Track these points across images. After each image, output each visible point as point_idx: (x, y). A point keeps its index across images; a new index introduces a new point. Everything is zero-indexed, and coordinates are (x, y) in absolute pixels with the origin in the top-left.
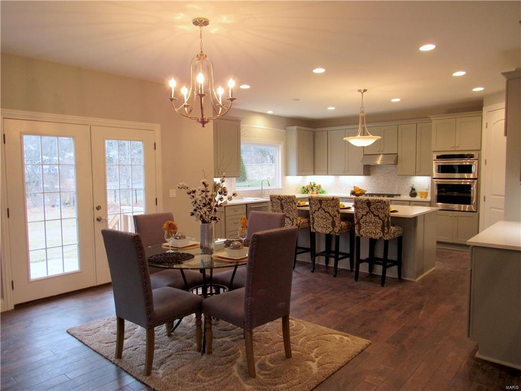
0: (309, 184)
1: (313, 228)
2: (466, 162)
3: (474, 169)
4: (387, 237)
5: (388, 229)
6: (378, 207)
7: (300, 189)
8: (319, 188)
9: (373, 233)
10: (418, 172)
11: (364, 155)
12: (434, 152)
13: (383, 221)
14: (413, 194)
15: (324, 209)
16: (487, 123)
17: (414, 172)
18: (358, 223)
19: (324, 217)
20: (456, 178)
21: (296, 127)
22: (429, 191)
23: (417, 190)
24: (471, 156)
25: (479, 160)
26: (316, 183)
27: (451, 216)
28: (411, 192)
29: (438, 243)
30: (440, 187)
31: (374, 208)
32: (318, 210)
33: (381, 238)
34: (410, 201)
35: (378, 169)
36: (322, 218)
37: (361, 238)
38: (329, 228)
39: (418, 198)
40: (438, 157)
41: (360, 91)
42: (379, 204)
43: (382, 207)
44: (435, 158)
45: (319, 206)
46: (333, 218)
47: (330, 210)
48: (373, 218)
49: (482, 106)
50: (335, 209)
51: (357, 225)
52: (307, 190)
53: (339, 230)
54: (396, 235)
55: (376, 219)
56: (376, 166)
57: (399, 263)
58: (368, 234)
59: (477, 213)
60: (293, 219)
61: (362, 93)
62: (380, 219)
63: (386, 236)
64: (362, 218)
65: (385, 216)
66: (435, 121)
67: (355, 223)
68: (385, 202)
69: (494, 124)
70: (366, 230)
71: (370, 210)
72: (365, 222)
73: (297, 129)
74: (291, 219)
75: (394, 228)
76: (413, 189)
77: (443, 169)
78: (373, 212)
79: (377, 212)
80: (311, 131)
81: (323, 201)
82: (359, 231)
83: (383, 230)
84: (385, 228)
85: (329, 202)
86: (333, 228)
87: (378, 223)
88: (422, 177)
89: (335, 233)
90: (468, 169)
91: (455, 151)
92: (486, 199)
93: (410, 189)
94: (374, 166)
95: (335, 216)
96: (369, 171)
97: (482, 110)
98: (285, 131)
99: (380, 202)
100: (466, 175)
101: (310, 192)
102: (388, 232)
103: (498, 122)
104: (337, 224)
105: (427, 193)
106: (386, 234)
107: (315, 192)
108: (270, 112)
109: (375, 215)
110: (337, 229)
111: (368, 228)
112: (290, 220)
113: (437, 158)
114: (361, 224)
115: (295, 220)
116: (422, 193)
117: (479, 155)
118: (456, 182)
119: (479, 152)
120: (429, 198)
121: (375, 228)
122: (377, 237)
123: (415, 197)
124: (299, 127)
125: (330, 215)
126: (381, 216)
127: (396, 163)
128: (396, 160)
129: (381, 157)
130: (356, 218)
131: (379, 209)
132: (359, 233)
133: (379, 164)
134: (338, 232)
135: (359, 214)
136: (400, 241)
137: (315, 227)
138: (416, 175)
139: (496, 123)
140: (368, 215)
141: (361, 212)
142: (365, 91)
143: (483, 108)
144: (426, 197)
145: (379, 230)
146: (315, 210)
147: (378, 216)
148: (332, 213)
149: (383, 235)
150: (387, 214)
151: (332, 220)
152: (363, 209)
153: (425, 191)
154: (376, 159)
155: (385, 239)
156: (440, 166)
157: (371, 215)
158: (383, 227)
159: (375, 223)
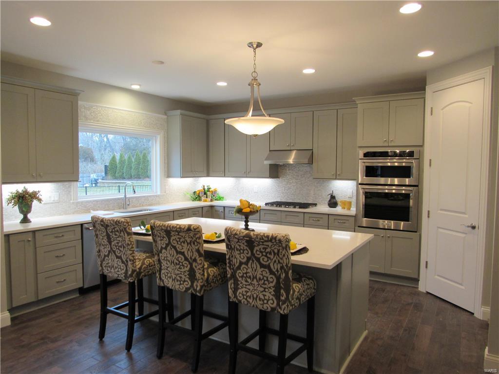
0: (201, 188)
1: (160, 278)
2: (402, 162)
3: (414, 171)
4: (284, 310)
5: (288, 293)
6: (268, 250)
7: (189, 195)
8: (214, 193)
9: (260, 299)
10: (339, 174)
11: (270, 151)
12: (360, 147)
13: (278, 278)
14: (333, 203)
15: (175, 247)
16: (432, 108)
17: (333, 175)
18: (233, 276)
19: (175, 261)
20: (392, 185)
21: (179, 111)
22: (354, 201)
23: (339, 199)
24: (411, 154)
25: (420, 159)
26: (211, 187)
27: (383, 237)
28: (330, 201)
30: (368, 195)
31: (261, 252)
32: (166, 248)
33: (273, 309)
34: (328, 215)
35: (289, 170)
36: (173, 262)
37: (239, 304)
38: (185, 281)
39: (339, 210)
40: (366, 155)
41: (250, 45)
42: (270, 244)
43: (276, 251)
44: (361, 155)
45: (166, 241)
46: (191, 265)
47: (185, 248)
48: (259, 270)
49: (425, 85)
50: (195, 248)
51: (232, 281)
52: (199, 196)
53: (202, 287)
54: (303, 299)
55: (264, 273)
56: (286, 166)
58: (251, 301)
59: (418, 233)
60: (127, 262)
61: (255, 49)
62: (271, 272)
63: (283, 307)
64: (239, 268)
65: (282, 268)
66: (362, 105)
67: (229, 276)
68: (280, 241)
69: (442, 109)
70: (247, 292)
71: (253, 254)
72: (245, 276)
73: (181, 114)
74: (124, 260)
75: (299, 285)
76: (333, 197)
77: (371, 171)
78: (258, 260)
79: (266, 259)
80: (204, 119)
81: (173, 233)
82: (235, 292)
83: (277, 295)
84: (282, 291)
85: (183, 234)
86: (192, 283)
87: (267, 280)
88: (343, 181)
89: (195, 290)
90: (405, 172)
91: (389, 146)
92: (430, 215)
93: (329, 196)
94: (284, 165)
95: (195, 260)
96: (278, 172)
97: (425, 90)
98: (166, 117)
99: (271, 241)
100: (407, 181)
101: (203, 198)
102: (287, 298)
103: (450, 106)
104: (198, 275)
105: (350, 203)
106: (284, 302)
107: (209, 199)
108: (136, 87)
109: (262, 266)
110: (198, 285)
111: (251, 288)
112: (123, 262)
113: (364, 157)
114: (238, 280)
115: (129, 263)
116: (344, 203)
117: (421, 154)
118: (388, 189)
119: (420, 148)
120: (353, 211)
121: (263, 289)
122: (267, 307)
123: (335, 207)
124: (183, 112)
125: (186, 259)
126: (275, 267)
127: (311, 161)
128: (310, 158)
129: (294, 154)
130: (230, 267)
131: (270, 253)
132: (236, 296)
133: (292, 163)
134: (201, 290)
135: (234, 261)
136: (311, 306)
137: (163, 276)
138: (336, 179)
139: (446, 106)
140: (249, 265)
141: (238, 256)
142: (259, 45)
143: (427, 87)
144: (349, 209)
145: (269, 294)
146: (162, 248)
147: (268, 267)
148: (189, 255)
149: (278, 304)
150: (284, 265)
151: (189, 266)
152: (241, 251)
153: (348, 200)
154: (288, 157)
155: (282, 312)
156: (367, 167)
157: (256, 265)
158: (277, 289)
159: (262, 280)
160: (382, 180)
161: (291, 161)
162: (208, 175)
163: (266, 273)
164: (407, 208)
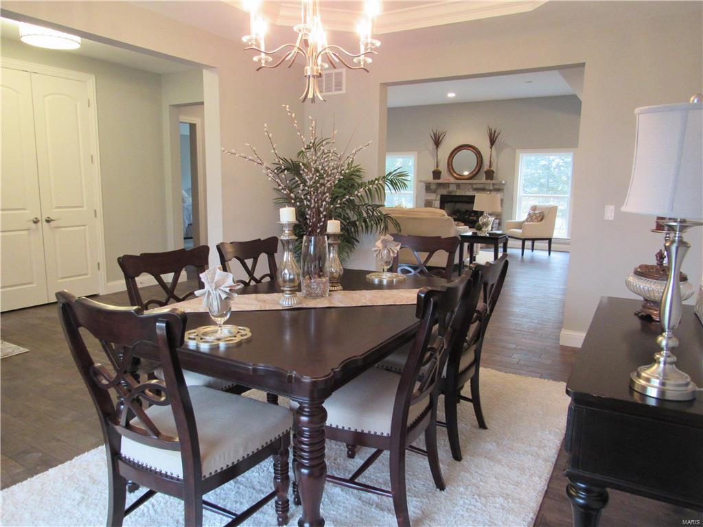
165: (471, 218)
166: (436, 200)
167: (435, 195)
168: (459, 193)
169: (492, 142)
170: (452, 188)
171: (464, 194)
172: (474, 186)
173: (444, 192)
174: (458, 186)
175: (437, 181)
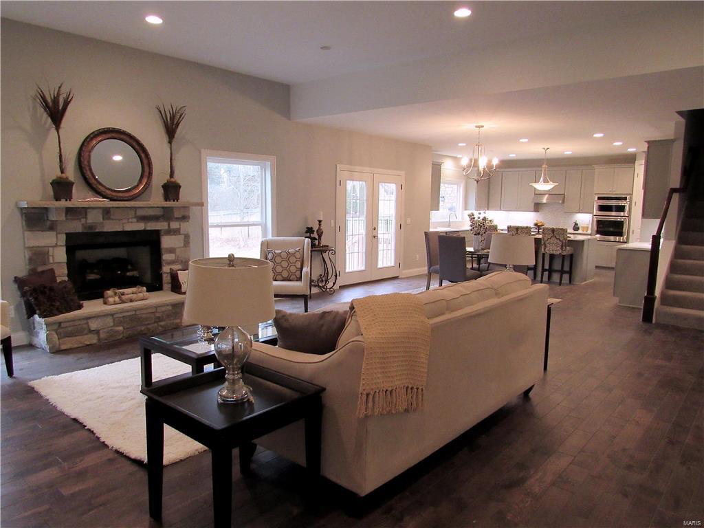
2: (621, 203)
3: (627, 208)
4: (564, 253)
5: (566, 248)
9: (554, 251)
11: (535, 194)
12: (595, 194)
13: (563, 243)
14: (576, 228)
17: (578, 210)
18: (545, 244)
20: (613, 216)
22: (590, 227)
23: (580, 225)
24: (625, 199)
25: (630, 201)
27: (607, 246)
28: (574, 226)
29: (597, 267)
30: (599, 222)
31: (557, 234)
33: (560, 254)
35: (544, 207)
37: (545, 254)
39: (580, 231)
41: (544, 148)
43: (562, 233)
44: (596, 199)
45: (515, 232)
51: (544, 246)
54: (570, 253)
56: (543, 204)
57: (570, 273)
58: (551, 252)
59: (627, 243)
61: (546, 150)
62: (560, 241)
64: (547, 240)
65: (564, 239)
66: (598, 170)
67: (542, 244)
68: (564, 229)
70: (550, 249)
71: (553, 235)
72: (550, 243)
75: (570, 247)
76: (576, 224)
77: (602, 208)
78: (555, 237)
79: (558, 236)
81: (519, 229)
82: (545, 249)
83: (562, 249)
84: (564, 247)
85: (524, 230)
87: (559, 244)
88: (584, 214)
90: (621, 209)
91: (612, 194)
92: (634, 232)
93: (574, 224)
96: (538, 208)
97: (635, 163)
99: (561, 230)
100: (622, 214)
102: (565, 250)
105: (588, 228)
109: (557, 239)
111: (552, 247)
113: (598, 199)
116: (583, 228)
117: (631, 198)
118: (612, 219)
119: (631, 196)
120: (589, 231)
121: (556, 247)
122: (557, 253)
123: (577, 230)
126: (561, 239)
127: (563, 202)
128: (563, 199)
130: (543, 241)
131: (560, 234)
132: (545, 251)
135: (545, 238)
136: (572, 257)
138: (579, 213)
140: (552, 239)
141: (547, 237)
142: (548, 149)
143: (636, 161)
144: (587, 230)
145: (559, 249)
147: (559, 239)
149: (562, 252)
152: (549, 234)
153: (586, 226)
155: (563, 255)
156: (600, 206)
157: (554, 239)
158: (562, 246)
159: (556, 244)
160: (614, 213)
161: (545, 201)
162: (501, 210)
163: (558, 241)
164: (622, 232)
165: (128, 274)
166: (56, 245)
167: (53, 234)
168: (111, 227)
169: (171, 129)
170: (94, 218)
171: (120, 229)
172: (140, 213)
173: (76, 227)
174: (107, 212)
175: (64, 203)
